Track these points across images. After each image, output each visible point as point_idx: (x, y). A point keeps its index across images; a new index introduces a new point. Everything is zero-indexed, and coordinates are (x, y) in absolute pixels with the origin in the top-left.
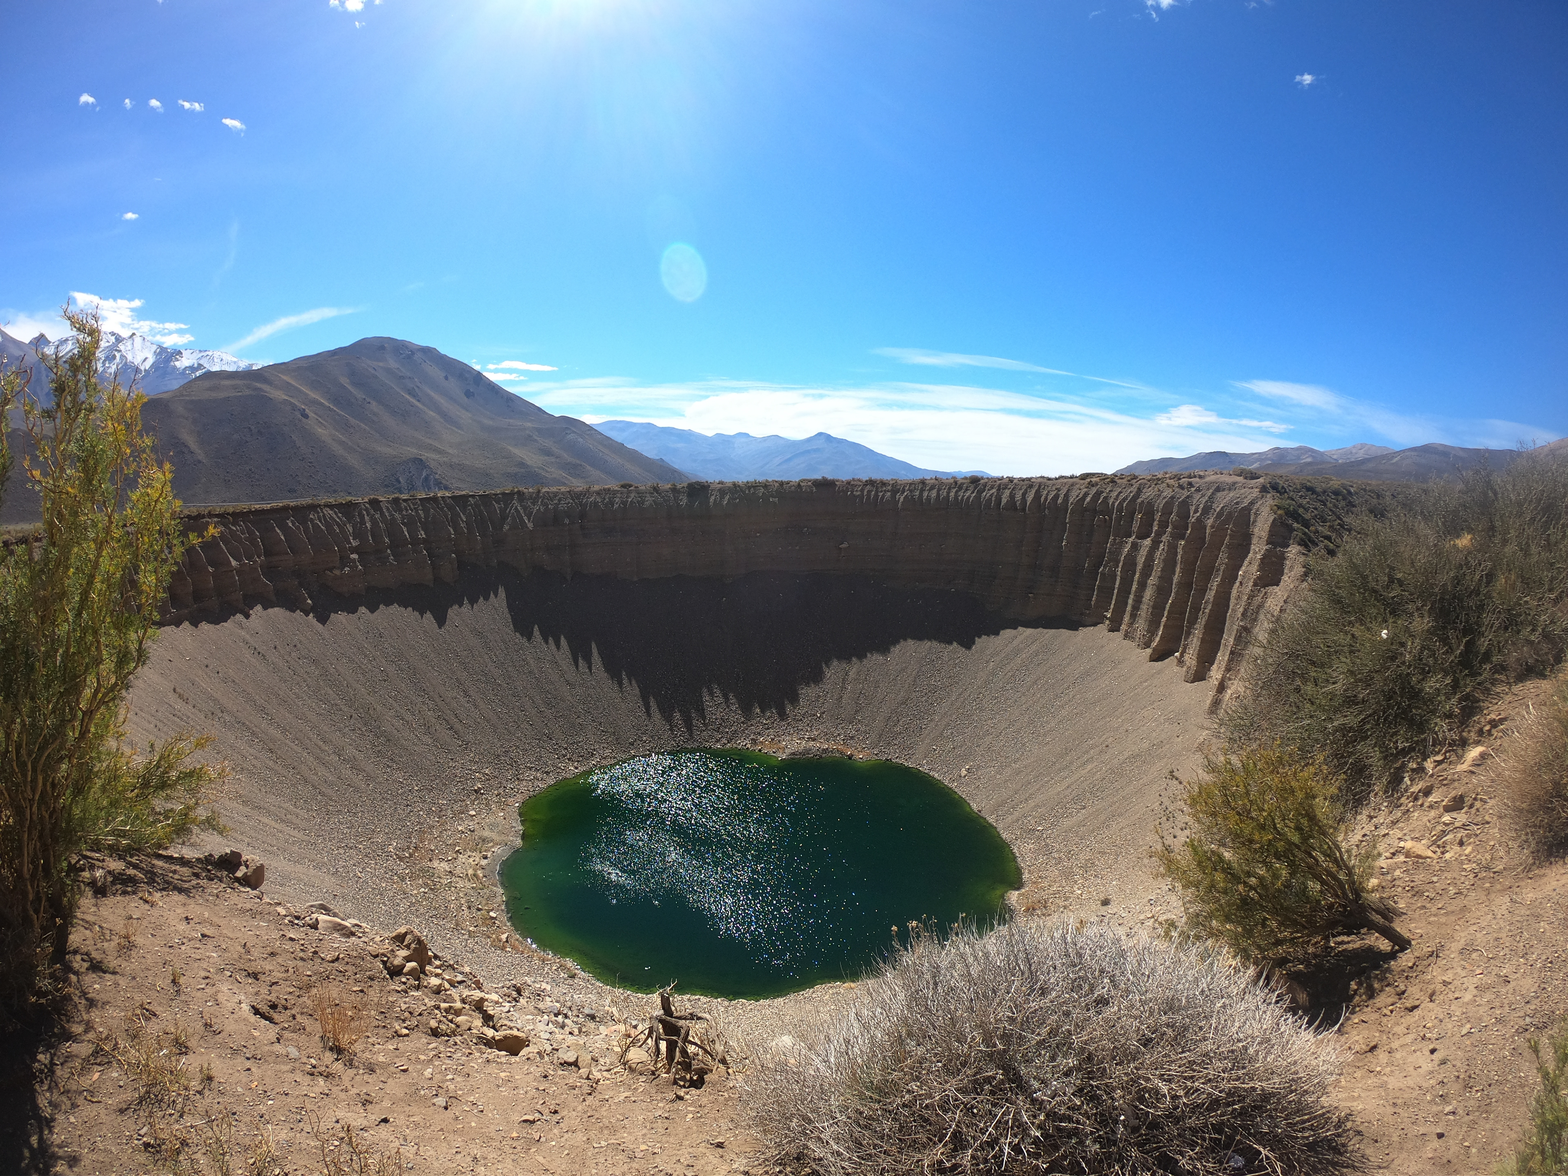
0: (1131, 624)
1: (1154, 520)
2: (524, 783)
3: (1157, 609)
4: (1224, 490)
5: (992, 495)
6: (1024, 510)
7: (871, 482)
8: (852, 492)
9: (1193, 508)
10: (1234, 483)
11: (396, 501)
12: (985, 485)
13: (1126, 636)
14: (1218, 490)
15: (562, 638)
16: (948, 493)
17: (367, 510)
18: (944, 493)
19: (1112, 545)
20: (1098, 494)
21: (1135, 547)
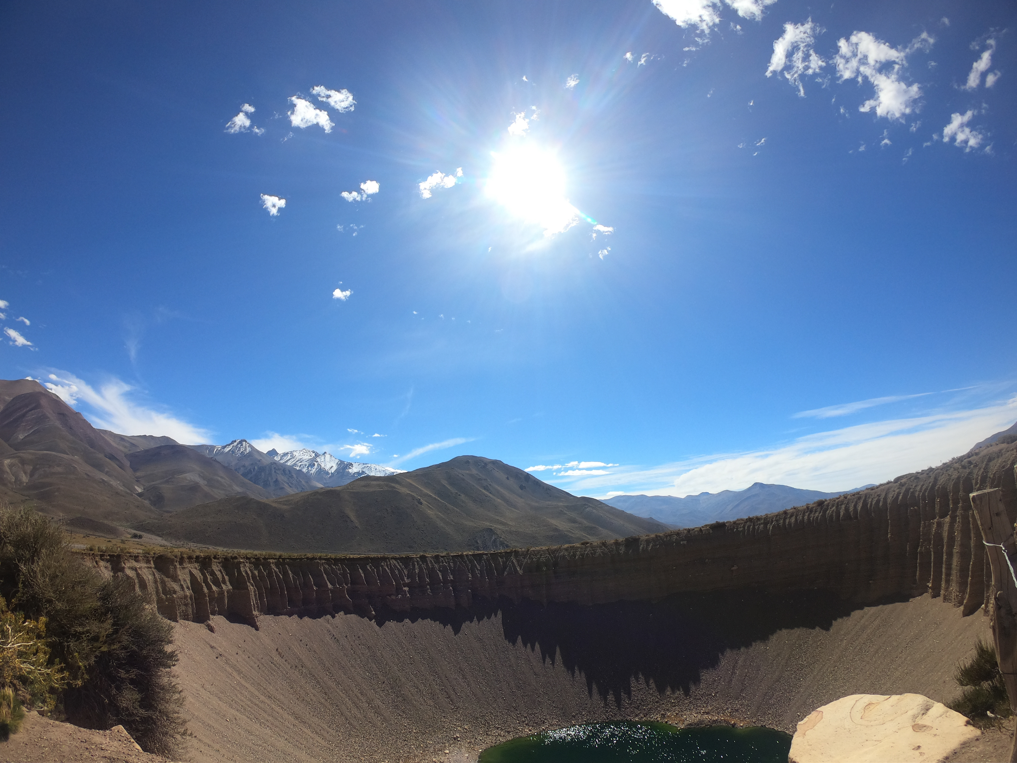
0: (947, 589)
1: (949, 500)
2: (490, 737)
3: (963, 571)
4: (994, 459)
5: (833, 512)
6: (856, 518)
7: (750, 520)
8: (737, 529)
9: (974, 482)
10: (1000, 451)
11: (437, 557)
12: (828, 505)
13: (946, 599)
14: (990, 460)
15: (537, 644)
16: (803, 517)
17: (417, 562)
18: (800, 517)
19: (924, 528)
20: (907, 490)
21: (940, 525)
